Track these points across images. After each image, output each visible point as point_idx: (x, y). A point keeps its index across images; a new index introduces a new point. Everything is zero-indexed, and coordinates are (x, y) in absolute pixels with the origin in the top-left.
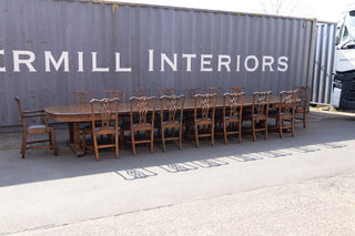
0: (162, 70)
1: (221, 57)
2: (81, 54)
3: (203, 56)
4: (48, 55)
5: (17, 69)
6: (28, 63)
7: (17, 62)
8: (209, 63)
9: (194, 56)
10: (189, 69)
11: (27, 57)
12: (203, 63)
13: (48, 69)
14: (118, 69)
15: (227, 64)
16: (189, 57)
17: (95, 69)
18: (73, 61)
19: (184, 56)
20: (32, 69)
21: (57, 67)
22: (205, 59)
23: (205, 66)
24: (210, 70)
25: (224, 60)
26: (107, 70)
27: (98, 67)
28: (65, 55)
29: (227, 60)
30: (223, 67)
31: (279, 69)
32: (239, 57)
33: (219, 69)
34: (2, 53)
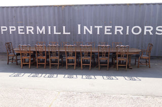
0: (85, 33)
1: (116, 27)
2: (49, 27)
3: (106, 27)
4: (38, 28)
5: (28, 33)
6: (31, 31)
7: (28, 30)
8: (109, 30)
9: (101, 27)
10: (98, 33)
12: (106, 30)
13: (38, 33)
14: (64, 33)
15: (120, 31)
16: (98, 27)
17: (55, 33)
18: (47, 30)
19: (95, 27)
20: (33, 33)
21: (41, 32)
22: (107, 28)
23: (107, 32)
24: (111, 34)
25: (118, 29)
26: (60, 33)
28: (44, 27)
29: (120, 29)
30: (118, 32)
31: (157, 33)
32: (128, 27)
33: (116, 33)
34: (23, 27)
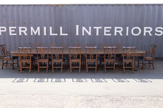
0: (83, 34)
1: (116, 28)
2: (45, 28)
3: (105, 28)
4: (32, 28)
5: (20, 34)
6: (24, 32)
7: (20, 31)
8: (109, 31)
9: (101, 28)
10: (97, 34)
11: (24, 29)
12: (105, 31)
13: (32, 34)
14: (61, 34)
15: (120, 32)
16: (98, 28)
17: (51, 34)
18: (42, 31)
19: (95, 28)
20: (26, 34)
21: (35, 33)
22: (107, 29)
23: (107, 33)
24: (110, 35)
25: (118, 30)
26: (57, 34)
27: (52, 33)
28: (38, 28)
29: (120, 30)
30: (118, 33)
31: (156, 34)
32: (128, 28)
33: (115, 34)
34: (15, 28)
